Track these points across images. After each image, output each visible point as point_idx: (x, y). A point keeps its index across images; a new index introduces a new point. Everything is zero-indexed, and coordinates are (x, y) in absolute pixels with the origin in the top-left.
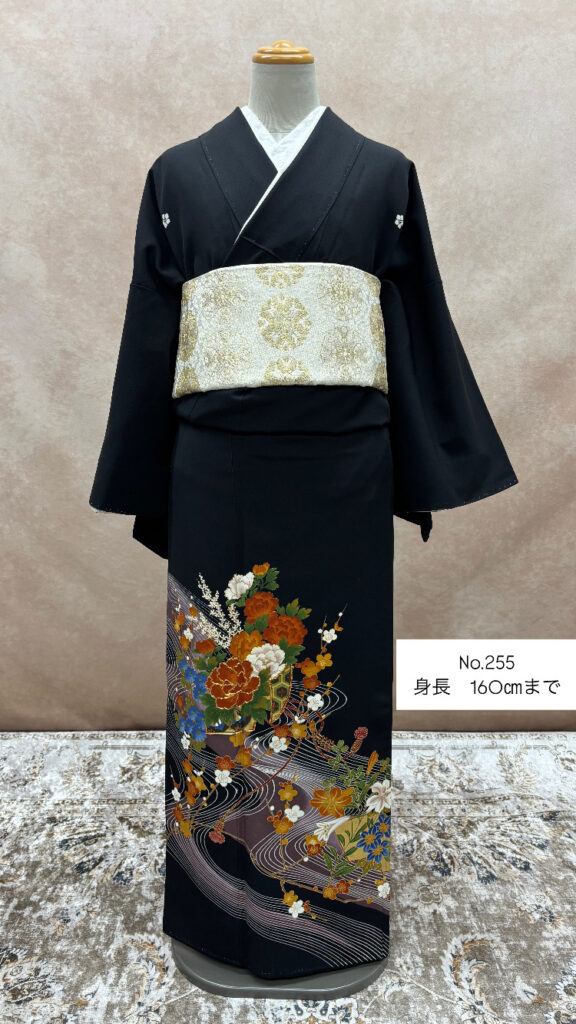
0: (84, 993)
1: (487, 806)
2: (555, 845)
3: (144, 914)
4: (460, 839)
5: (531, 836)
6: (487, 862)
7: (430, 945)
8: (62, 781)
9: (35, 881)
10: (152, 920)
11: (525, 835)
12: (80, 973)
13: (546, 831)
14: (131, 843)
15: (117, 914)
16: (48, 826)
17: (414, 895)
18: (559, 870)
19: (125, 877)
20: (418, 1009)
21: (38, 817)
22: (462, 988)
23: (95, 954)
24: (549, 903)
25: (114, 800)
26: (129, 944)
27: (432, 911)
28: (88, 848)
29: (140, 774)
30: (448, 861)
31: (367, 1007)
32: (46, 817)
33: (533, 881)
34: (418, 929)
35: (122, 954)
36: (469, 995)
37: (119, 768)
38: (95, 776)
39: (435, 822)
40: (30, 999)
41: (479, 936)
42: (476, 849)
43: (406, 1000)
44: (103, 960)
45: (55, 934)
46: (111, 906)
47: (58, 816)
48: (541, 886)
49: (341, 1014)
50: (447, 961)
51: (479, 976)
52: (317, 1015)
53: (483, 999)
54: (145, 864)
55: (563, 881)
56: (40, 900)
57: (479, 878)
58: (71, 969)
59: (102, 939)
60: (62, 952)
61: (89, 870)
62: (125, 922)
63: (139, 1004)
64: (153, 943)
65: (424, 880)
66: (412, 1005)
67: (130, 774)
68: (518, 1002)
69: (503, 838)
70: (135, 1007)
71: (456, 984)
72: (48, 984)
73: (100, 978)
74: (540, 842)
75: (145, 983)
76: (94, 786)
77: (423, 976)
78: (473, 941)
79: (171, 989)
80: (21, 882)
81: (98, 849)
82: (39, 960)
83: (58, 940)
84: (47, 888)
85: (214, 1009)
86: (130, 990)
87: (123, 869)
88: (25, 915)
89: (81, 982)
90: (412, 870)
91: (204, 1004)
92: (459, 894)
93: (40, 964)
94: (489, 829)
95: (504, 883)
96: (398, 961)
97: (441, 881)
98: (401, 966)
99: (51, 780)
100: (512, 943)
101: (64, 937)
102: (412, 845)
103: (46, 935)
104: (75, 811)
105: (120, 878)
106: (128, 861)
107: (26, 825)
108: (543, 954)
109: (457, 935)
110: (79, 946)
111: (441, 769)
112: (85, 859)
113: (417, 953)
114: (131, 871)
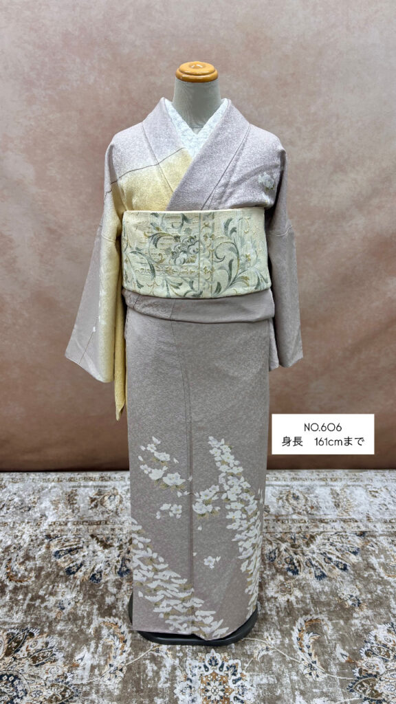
0: (77, 658)
1: (322, 524)
2: (363, 552)
3: (110, 603)
4: (305, 548)
5: (349, 546)
6: (321, 565)
7: (285, 623)
8: (52, 507)
9: (41, 581)
10: (115, 608)
11: (345, 545)
12: (73, 645)
13: (358, 542)
14: (99, 553)
15: (93, 603)
16: (46, 541)
17: (275, 589)
18: (365, 569)
19: (98, 577)
20: (278, 666)
21: (39, 534)
22: (303, 651)
23: (81, 631)
24: (358, 593)
25: (87, 522)
26: (102, 625)
27: (286, 599)
28: (72, 557)
29: (102, 503)
30: (297, 564)
31: (247, 665)
32: (44, 534)
33: (349, 578)
34: (278, 613)
35: (98, 631)
36: (308, 657)
37: (88, 498)
38: (73, 504)
39: (289, 536)
40: (44, 663)
41: (315, 617)
42: (315, 556)
43: (271, 659)
44: (86, 635)
45: (56, 618)
46: (89, 598)
47: (52, 534)
48: (353, 582)
49: (232, 670)
50: (295, 634)
51: (314, 644)
52: (217, 671)
53: (316, 659)
54: (109, 569)
55: (367, 577)
56: (45, 595)
57: (316, 577)
58: (67, 642)
59: (86, 621)
60: (62, 630)
61: (74, 573)
62: (99, 609)
63: (110, 665)
64: (117, 624)
65: (281, 578)
66: (274, 664)
67: (96, 502)
68: (337, 662)
69: (331, 547)
70: (107, 667)
71: (301, 649)
72: (54, 653)
73: (85, 648)
74: (354, 550)
75: (113, 651)
76: (73, 511)
77: (281, 645)
78: (311, 620)
79: (129, 654)
80: (32, 582)
81: (78, 557)
82: (47, 636)
83: (58, 622)
84: (49, 585)
85: (155, 668)
86: (104, 656)
87: (95, 572)
88: (37, 604)
89: (74, 650)
90: (274, 571)
91: (149, 665)
92: (303, 587)
93: (48, 639)
94: (323, 541)
95: (330, 579)
96: (266, 634)
97: (293, 578)
98: (267, 638)
99: (46, 507)
100: (334, 621)
101: (62, 620)
102: (275, 554)
103: (50, 619)
104: (62, 530)
105: (95, 578)
106: (98, 567)
107: (32, 540)
108: (353, 629)
109: (301, 616)
110: (71, 626)
111: (294, 497)
112: (71, 565)
113: (277, 628)
114: (101, 572)
